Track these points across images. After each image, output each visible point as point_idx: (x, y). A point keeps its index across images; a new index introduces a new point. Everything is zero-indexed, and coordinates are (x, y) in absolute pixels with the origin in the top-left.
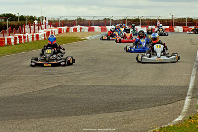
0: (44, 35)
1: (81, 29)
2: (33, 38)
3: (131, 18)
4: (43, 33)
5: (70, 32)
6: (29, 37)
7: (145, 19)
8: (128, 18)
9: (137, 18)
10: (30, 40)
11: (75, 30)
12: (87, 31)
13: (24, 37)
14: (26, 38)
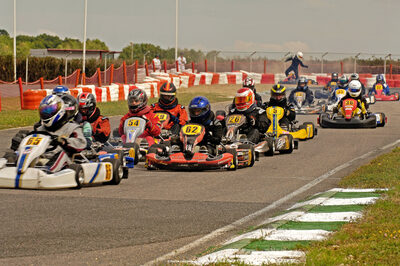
0: (152, 88)
1: (245, 77)
2: (121, 93)
3: (366, 58)
4: (148, 85)
5: (220, 83)
6: (111, 93)
7: (396, 60)
8: (360, 58)
9: (378, 58)
10: (114, 97)
11: (232, 79)
12: (259, 82)
13: (99, 92)
14: (104, 94)
